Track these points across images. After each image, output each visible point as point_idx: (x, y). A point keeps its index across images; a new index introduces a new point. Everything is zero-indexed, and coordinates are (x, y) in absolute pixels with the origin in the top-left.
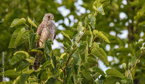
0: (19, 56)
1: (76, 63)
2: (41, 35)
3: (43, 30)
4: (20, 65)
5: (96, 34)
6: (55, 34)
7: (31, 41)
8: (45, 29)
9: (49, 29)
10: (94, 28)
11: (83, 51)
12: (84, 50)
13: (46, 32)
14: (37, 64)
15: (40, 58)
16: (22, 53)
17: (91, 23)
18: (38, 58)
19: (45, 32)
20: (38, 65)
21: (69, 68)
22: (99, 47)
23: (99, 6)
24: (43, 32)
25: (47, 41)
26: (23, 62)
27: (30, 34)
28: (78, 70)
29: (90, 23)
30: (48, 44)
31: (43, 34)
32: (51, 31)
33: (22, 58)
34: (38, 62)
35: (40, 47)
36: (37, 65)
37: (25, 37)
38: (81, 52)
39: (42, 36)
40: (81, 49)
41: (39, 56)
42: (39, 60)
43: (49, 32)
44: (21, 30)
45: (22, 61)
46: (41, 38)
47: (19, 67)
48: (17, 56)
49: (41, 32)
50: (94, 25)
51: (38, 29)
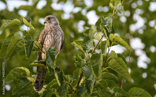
0: (17, 73)
1: (88, 78)
2: (44, 43)
3: (46, 37)
4: (19, 84)
5: (114, 39)
6: (62, 42)
7: (28, 49)
8: (49, 36)
9: (54, 36)
10: (111, 31)
11: (96, 62)
12: (98, 61)
13: (50, 39)
14: (39, 82)
15: (43, 75)
16: (21, 69)
17: (108, 26)
18: (41, 74)
19: (48, 40)
20: (42, 85)
21: (81, 87)
22: (117, 57)
23: (117, 4)
24: (46, 40)
25: (50, 50)
26: (22, 81)
27: (26, 40)
28: (91, 87)
29: (106, 26)
30: (51, 53)
31: (46, 42)
32: (57, 38)
33: (20, 75)
34: (41, 80)
35: (42, 60)
36: (40, 84)
37: (21, 45)
38: (94, 63)
39: (45, 45)
40: (94, 59)
41: (42, 72)
42: (42, 77)
43: (54, 39)
44: (15, 35)
45: (21, 79)
46: (44, 47)
47: (16, 87)
48: (14, 73)
49: (44, 40)
50: (110, 28)
51: (40, 36)
